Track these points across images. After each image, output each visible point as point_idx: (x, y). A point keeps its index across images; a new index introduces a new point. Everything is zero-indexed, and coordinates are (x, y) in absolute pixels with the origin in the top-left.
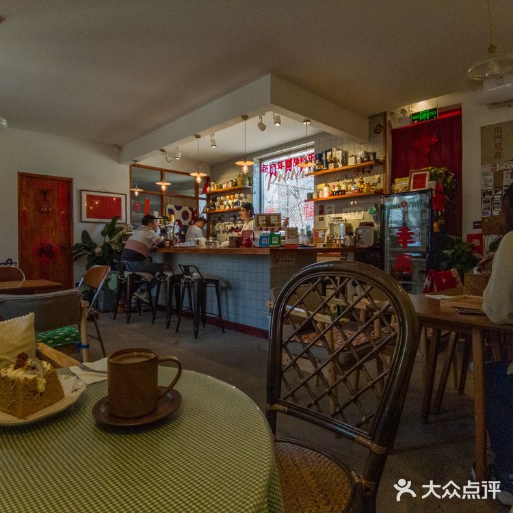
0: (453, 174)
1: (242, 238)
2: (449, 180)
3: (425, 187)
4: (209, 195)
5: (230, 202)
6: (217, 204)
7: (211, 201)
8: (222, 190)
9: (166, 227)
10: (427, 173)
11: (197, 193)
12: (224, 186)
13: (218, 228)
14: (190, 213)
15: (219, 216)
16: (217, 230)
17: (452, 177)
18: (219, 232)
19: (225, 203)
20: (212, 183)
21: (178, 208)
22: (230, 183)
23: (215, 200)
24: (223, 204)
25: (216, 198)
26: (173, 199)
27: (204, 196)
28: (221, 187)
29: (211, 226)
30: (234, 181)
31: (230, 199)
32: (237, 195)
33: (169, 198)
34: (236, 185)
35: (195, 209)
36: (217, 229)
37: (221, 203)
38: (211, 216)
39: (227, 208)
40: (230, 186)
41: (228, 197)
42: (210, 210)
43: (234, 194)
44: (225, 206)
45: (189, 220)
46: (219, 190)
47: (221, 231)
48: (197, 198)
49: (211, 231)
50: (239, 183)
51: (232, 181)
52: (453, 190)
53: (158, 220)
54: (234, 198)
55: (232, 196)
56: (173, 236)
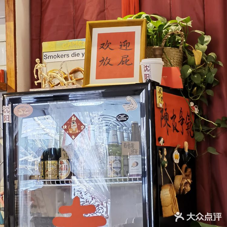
0: (208, 39)
2: (198, 55)
3: (131, 75)
10: (138, 32)
17: (205, 47)
52: (209, 86)
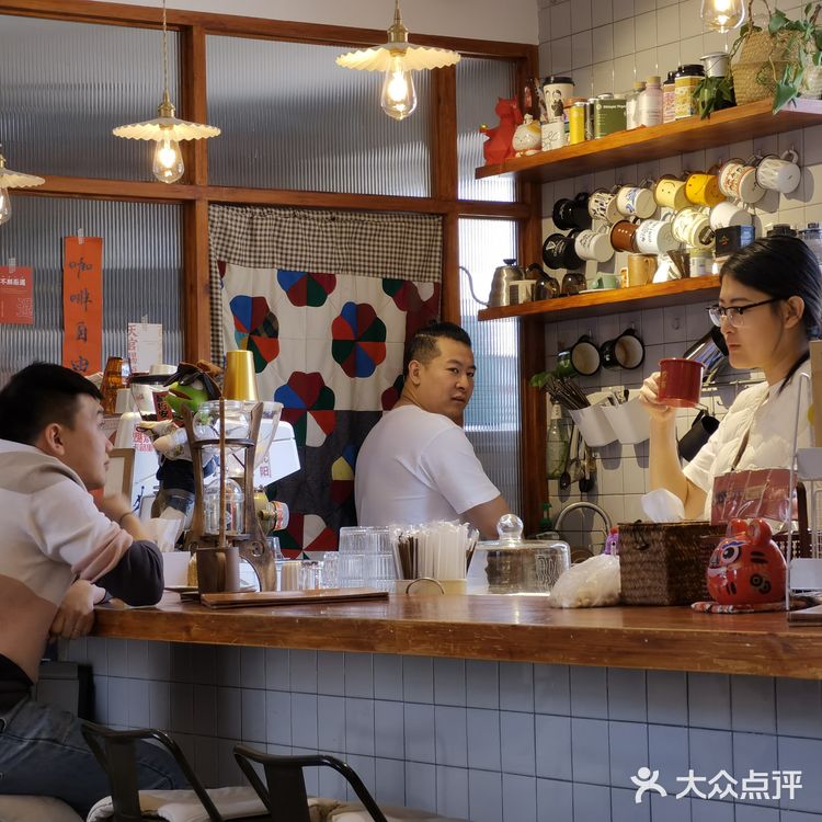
1: (716, 529)
4: (532, 180)
5: (687, 226)
6: (589, 244)
7: (549, 227)
8: (618, 141)
9: (196, 446)
11: (443, 169)
12: (639, 113)
13: (604, 421)
14: (393, 318)
15: (606, 332)
16: (597, 438)
18: (612, 452)
19: (648, 236)
20: (551, 93)
21: (309, 289)
22: (682, 86)
23: (576, 216)
24: (631, 246)
25: (581, 203)
26: (266, 223)
27: (500, 188)
28: (616, 118)
29: (554, 412)
30: (712, 70)
31: (684, 202)
32: (731, 175)
33: (236, 220)
34: (723, 97)
35: (426, 291)
36: (593, 433)
37: (623, 240)
38: (551, 340)
39: (665, 271)
40: (680, 107)
41: (667, 190)
42: (538, 294)
43: (714, 170)
44: (650, 260)
45: (384, 375)
46: (605, 142)
47: (628, 451)
48: (444, 209)
49: (555, 450)
50: (745, 86)
51: (695, 70)
53: (148, 390)
54: (715, 196)
55: (697, 184)
56: (248, 505)
